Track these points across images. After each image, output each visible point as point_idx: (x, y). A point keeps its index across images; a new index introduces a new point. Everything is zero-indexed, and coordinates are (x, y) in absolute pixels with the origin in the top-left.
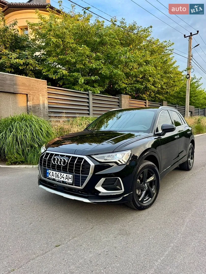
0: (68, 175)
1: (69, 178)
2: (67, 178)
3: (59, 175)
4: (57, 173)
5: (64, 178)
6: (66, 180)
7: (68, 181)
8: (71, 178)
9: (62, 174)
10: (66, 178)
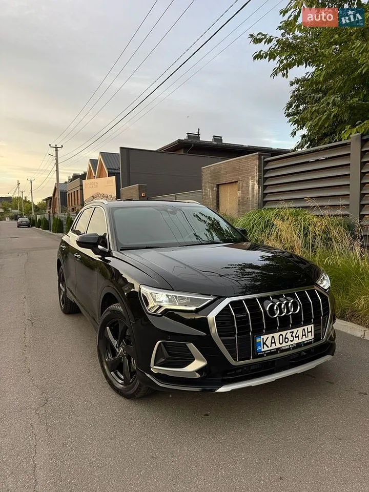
0: (305, 328)
1: (308, 332)
2: (305, 335)
3: (289, 336)
4: (284, 333)
5: (298, 337)
6: (304, 339)
7: (307, 339)
8: (311, 332)
9: (295, 330)
10: (303, 335)
